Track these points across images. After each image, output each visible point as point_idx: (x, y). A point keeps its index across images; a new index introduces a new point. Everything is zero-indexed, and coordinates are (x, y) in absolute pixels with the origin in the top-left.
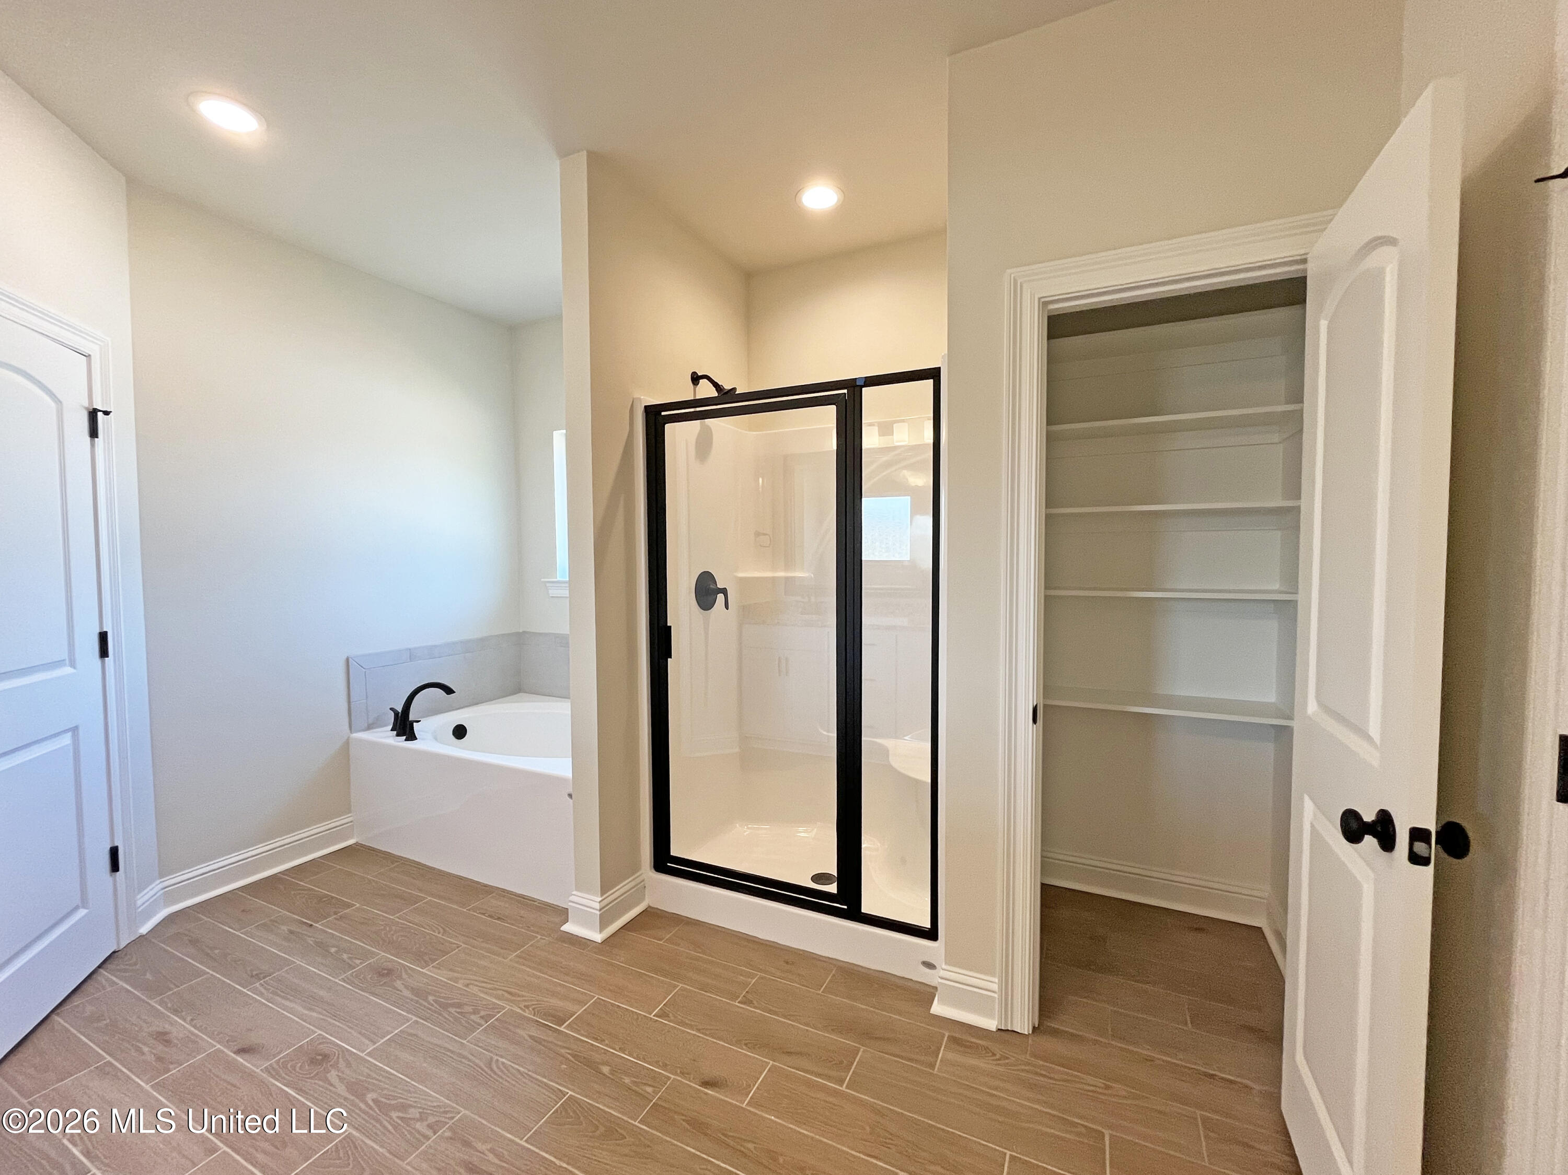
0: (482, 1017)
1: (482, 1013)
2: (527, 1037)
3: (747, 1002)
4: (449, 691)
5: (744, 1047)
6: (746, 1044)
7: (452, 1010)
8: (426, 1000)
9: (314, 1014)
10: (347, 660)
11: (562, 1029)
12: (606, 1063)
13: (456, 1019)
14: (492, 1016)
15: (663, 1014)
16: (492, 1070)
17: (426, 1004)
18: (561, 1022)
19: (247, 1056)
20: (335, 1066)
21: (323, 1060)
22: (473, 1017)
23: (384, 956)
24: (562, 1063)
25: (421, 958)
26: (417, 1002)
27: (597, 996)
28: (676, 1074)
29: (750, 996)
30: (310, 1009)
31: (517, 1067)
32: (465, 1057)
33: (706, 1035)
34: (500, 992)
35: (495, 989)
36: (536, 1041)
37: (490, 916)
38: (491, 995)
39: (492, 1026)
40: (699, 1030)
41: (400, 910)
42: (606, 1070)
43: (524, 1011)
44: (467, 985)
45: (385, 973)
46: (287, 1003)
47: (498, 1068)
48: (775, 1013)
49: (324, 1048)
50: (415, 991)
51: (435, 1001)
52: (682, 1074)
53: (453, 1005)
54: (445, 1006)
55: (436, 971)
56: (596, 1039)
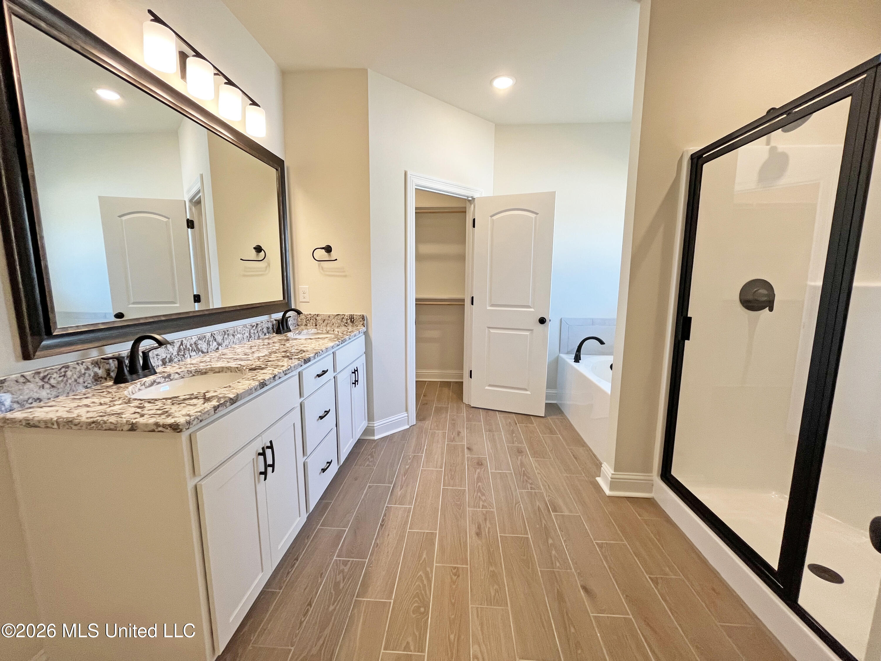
0: (531, 488)
1: (533, 486)
2: (537, 505)
3: (655, 581)
4: (602, 343)
5: (624, 596)
6: (627, 596)
7: (525, 477)
8: (521, 468)
9: (491, 451)
10: (561, 319)
11: (552, 514)
12: (553, 540)
13: (523, 482)
14: (534, 489)
15: (601, 546)
16: (516, 505)
17: (520, 470)
18: (555, 510)
19: (468, 450)
20: (481, 469)
21: (480, 465)
22: (528, 485)
23: (525, 446)
24: (538, 524)
25: (535, 454)
26: (518, 467)
27: (580, 514)
28: (576, 571)
29: (660, 581)
30: (492, 449)
31: (523, 512)
32: (512, 495)
33: (611, 572)
34: (546, 484)
35: (546, 482)
36: (539, 510)
37: (573, 455)
38: (541, 481)
39: (531, 493)
40: (610, 568)
41: (545, 434)
42: (550, 541)
43: (547, 497)
44: (538, 473)
45: (520, 451)
46: (489, 443)
47: (518, 507)
48: (665, 600)
49: (484, 462)
50: (522, 463)
51: (524, 471)
52: (579, 574)
53: (527, 476)
54: (524, 474)
55: (535, 462)
56: (560, 528)
